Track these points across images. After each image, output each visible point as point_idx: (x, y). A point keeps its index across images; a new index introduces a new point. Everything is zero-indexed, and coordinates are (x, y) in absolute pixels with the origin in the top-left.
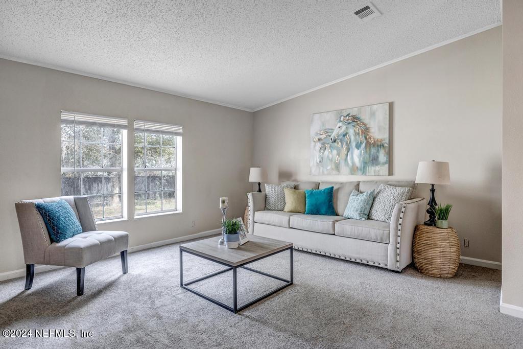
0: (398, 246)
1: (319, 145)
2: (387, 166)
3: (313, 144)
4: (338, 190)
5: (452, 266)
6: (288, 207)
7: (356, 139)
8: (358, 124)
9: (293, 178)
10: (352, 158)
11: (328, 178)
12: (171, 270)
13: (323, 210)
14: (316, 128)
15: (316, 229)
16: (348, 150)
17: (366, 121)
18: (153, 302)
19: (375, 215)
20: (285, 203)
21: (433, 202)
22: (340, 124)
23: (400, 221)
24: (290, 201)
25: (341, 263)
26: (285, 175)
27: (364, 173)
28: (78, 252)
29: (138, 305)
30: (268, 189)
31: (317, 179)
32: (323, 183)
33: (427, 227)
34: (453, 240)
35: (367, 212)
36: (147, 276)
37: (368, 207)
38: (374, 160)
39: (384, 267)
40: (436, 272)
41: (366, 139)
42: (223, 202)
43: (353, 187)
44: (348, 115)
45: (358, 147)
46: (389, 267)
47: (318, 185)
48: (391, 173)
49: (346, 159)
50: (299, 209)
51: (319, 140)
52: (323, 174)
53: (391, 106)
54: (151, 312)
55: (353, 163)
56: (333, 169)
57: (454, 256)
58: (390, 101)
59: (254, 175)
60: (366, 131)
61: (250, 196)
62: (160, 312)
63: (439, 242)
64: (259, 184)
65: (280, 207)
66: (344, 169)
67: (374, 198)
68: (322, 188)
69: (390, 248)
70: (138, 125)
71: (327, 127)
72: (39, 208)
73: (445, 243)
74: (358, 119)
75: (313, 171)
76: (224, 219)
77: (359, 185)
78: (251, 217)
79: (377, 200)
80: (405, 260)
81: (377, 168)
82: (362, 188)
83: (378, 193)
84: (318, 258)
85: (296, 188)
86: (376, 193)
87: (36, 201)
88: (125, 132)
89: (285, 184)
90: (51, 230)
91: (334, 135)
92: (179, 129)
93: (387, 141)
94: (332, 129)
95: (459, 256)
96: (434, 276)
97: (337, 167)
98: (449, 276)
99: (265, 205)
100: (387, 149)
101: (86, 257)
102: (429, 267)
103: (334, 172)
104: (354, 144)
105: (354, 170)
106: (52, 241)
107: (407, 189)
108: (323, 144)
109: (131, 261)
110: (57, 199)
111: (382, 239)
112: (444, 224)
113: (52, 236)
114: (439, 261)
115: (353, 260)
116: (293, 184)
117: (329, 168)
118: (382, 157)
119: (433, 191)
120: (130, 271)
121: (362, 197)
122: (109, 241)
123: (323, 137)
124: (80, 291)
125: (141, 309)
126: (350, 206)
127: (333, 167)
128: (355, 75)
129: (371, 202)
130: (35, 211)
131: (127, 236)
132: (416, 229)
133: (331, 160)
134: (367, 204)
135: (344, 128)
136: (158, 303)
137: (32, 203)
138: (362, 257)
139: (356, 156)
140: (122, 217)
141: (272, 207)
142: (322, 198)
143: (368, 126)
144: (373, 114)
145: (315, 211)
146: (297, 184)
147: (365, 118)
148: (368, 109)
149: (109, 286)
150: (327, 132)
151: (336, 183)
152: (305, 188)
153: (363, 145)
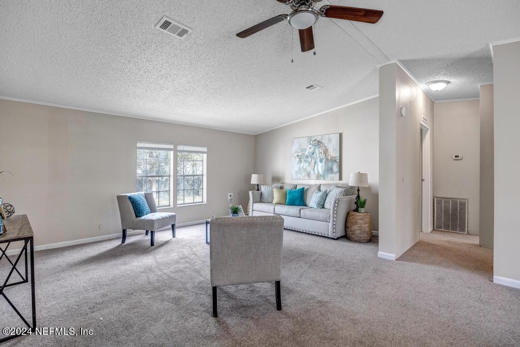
0: (335, 223)
1: (297, 159)
2: (338, 174)
3: (293, 158)
4: (307, 189)
5: (366, 236)
6: (275, 201)
7: (319, 157)
8: (321, 146)
9: (282, 181)
10: (318, 168)
11: (303, 181)
12: (201, 236)
13: (297, 203)
14: (295, 147)
15: (290, 214)
16: (315, 163)
17: (326, 145)
18: (192, 249)
19: (326, 206)
20: (273, 198)
21: (358, 197)
22: (310, 146)
23: (336, 208)
24: (276, 197)
25: (304, 235)
26: (276, 179)
27: (324, 179)
28: (152, 222)
29: (184, 250)
30: (263, 189)
31: (295, 182)
32: (299, 185)
33: (354, 213)
34: (367, 220)
35: (321, 204)
36: (187, 238)
37: (323, 200)
38: (330, 170)
39: (327, 236)
40: (357, 239)
41: (326, 156)
42: (230, 196)
43: (317, 187)
44: (315, 140)
45: (321, 161)
46: (329, 236)
47: (296, 187)
48: (341, 179)
49: (314, 170)
50: (282, 202)
51: (298, 156)
52: (300, 179)
53: (341, 135)
54: (192, 253)
55: (318, 172)
56: (306, 176)
57: (367, 229)
58: (340, 132)
59: (254, 180)
60: (326, 151)
61: (250, 193)
62: (196, 253)
63: (358, 221)
64: (258, 185)
65: (270, 201)
66: (313, 176)
67: (326, 195)
68: (298, 188)
69: (330, 224)
70: (180, 148)
71: (303, 147)
72: (130, 198)
73: (362, 222)
74: (321, 143)
75: (294, 176)
76: (231, 205)
77: (320, 186)
78: (251, 207)
79: (328, 196)
80: (340, 232)
81: (332, 175)
82: (322, 188)
83: (330, 192)
84: (291, 232)
85: (282, 188)
86: (328, 191)
87: (129, 195)
88: (172, 153)
89: (274, 186)
90: (136, 210)
91: (306, 153)
92: (205, 149)
93: (338, 158)
94: (305, 149)
95: (371, 229)
96: (356, 241)
97: (309, 175)
98: (364, 241)
99: (261, 199)
100: (338, 163)
101: (156, 225)
102: (353, 236)
103: (307, 178)
104: (319, 160)
105: (319, 177)
106: (137, 216)
107: (344, 189)
108: (300, 159)
109: (178, 231)
110: (136, 193)
111: (326, 220)
112: (362, 210)
113: (137, 214)
114: (358, 232)
115: (310, 233)
116: (279, 185)
117: (303, 175)
118: (336, 169)
119: (358, 190)
120: (176, 236)
121: (320, 194)
122: (167, 218)
123: (300, 154)
124: (152, 244)
125: (186, 252)
126: (313, 199)
127: (306, 174)
128: (319, 114)
129: (324, 197)
130: (128, 200)
131: (175, 216)
132: (348, 214)
133: (305, 170)
134: (322, 198)
135: (313, 149)
136: (194, 250)
137: (126, 196)
138: (315, 230)
139: (320, 167)
140: (170, 206)
141: (265, 200)
142: (297, 195)
143: (327, 148)
144: (330, 140)
145: (292, 203)
146: (282, 185)
147: (325, 142)
148: (327, 136)
149: (167, 243)
150: (303, 150)
151: (307, 185)
152: (287, 188)
153: (324, 161)
